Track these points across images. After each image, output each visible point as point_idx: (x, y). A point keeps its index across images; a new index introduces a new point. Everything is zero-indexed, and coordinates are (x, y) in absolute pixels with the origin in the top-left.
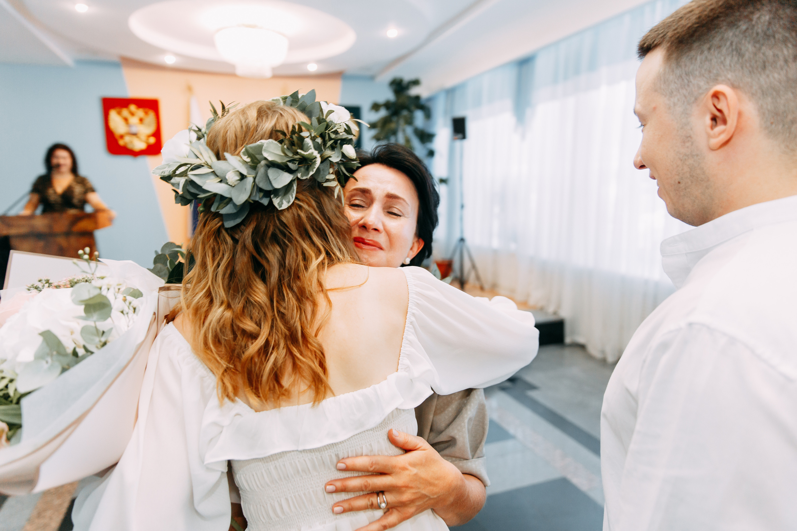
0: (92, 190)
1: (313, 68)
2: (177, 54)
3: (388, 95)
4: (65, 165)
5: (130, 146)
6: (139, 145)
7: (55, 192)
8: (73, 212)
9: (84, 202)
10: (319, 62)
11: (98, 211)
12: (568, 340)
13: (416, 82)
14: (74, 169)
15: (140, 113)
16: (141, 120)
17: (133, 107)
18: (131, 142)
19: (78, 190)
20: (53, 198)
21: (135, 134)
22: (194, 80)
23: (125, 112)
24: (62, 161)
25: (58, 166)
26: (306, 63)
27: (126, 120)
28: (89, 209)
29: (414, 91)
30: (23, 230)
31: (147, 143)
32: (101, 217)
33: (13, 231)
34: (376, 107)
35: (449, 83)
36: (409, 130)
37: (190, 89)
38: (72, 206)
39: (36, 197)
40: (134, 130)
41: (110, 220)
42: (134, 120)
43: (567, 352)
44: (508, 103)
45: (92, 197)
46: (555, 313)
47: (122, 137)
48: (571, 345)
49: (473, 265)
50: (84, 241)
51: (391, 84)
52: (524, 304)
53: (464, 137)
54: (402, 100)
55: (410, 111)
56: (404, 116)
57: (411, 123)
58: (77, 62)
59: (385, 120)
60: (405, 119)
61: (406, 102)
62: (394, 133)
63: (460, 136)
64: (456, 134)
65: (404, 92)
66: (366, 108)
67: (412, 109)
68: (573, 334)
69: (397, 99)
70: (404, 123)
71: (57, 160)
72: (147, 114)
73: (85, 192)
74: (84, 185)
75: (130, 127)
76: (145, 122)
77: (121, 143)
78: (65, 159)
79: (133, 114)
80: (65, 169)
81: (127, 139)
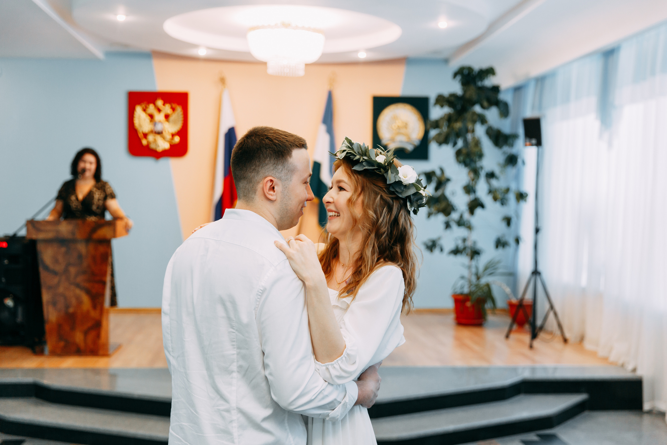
0: (113, 196)
1: (362, 56)
2: (208, 48)
3: (456, 87)
4: (90, 170)
5: (153, 146)
6: (163, 145)
7: (77, 199)
8: (92, 219)
9: (104, 208)
10: (369, 50)
11: (116, 218)
12: (647, 406)
13: (490, 71)
14: (97, 175)
15: (167, 109)
16: (167, 117)
17: (160, 103)
18: (155, 141)
19: (97, 195)
20: (74, 204)
21: (159, 133)
22: (226, 69)
23: (151, 109)
24: (88, 166)
25: (84, 170)
26: (357, 51)
27: (151, 116)
28: (108, 217)
29: (489, 82)
30: (50, 235)
31: (170, 142)
32: (120, 225)
33: (41, 236)
34: (441, 100)
37: (223, 81)
38: (92, 213)
39: (61, 203)
40: (159, 128)
41: (127, 229)
42: (159, 117)
43: (647, 420)
45: (112, 204)
46: (634, 370)
47: (145, 135)
48: (650, 412)
49: (552, 307)
50: (102, 249)
51: (455, 75)
52: (605, 359)
53: (539, 143)
54: (472, 93)
55: (483, 107)
56: (474, 113)
57: (483, 120)
58: (109, 54)
59: (449, 119)
60: (475, 117)
61: (475, 97)
62: (458, 135)
63: (534, 141)
64: (528, 140)
65: (475, 83)
66: (432, 101)
67: (485, 104)
68: (653, 398)
69: (465, 91)
70: (474, 122)
71: (82, 165)
72: (174, 109)
73: (105, 198)
74: (104, 191)
75: (155, 124)
76: (171, 118)
77: (144, 142)
78: (91, 163)
79: (159, 110)
80: (89, 174)
81: (151, 138)
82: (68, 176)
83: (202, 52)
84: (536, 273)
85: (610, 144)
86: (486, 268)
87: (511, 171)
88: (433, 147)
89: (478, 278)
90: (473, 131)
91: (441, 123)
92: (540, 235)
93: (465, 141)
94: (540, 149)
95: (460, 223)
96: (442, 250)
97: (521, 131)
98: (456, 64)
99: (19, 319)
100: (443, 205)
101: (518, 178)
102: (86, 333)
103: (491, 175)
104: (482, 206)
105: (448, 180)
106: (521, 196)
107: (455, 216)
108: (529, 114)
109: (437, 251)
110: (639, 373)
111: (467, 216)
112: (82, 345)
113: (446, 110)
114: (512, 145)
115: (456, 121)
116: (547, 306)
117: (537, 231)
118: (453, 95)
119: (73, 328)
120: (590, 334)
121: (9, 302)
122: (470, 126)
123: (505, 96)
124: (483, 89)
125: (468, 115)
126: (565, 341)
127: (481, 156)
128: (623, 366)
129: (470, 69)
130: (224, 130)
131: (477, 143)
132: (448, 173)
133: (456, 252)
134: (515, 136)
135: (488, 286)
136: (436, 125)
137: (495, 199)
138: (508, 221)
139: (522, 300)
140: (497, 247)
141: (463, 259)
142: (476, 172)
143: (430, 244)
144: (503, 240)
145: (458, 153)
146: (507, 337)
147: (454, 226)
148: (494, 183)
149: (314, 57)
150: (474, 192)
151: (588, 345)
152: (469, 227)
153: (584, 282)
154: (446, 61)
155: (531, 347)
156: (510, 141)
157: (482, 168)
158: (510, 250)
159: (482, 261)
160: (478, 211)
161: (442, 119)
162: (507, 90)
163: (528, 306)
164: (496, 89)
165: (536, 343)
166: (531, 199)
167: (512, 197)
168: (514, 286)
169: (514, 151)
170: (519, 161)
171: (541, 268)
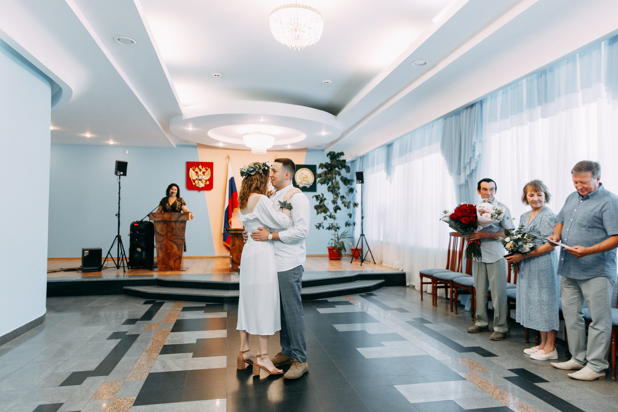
0: (185, 204)
1: (289, 147)
2: (224, 143)
3: (328, 160)
4: (175, 193)
5: (197, 185)
6: (201, 185)
7: (169, 205)
8: (176, 213)
9: (181, 209)
10: (291, 144)
11: (188, 212)
12: (408, 284)
13: (342, 154)
14: (178, 195)
15: (204, 170)
16: (204, 173)
19: (178, 204)
20: (168, 207)
22: (230, 153)
25: (172, 193)
26: (286, 145)
27: (197, 173)
29: (342, 158)
30: (159, 219)
33: (154, 221)
34: (321, 166)
35: (360, 154)
36: (338, 178)
37: (228, 157)
39: (161, 207)
40: (200, 177)
42: (200, 173)
43: (408, 289)
44: (383, 165)
45: (184, 207)
46: (402, 270)
47: (194, 181)
48: (409, 286)
49: (369, 249)
50: (182, 225)
51: (328, 155)
52: (391, 268)
53: (363, 182)
54: (335, 163)
55: (339, 168)
56: (336, 171)
57: (339, 174)
58: (177, 146)
59: (325, 173)
60: (336, 172)
61: (336, 164)
62: (329, 180)
63: (360, 181)
64: (358, 181)
65: (336, 159)
66: (318, 166)
67: (340, 167)
68: (410, 281)
69: (332, 162)
70: (336, 174)
71: (171, 191)
72: (207, 170)
73: (181, 205)
74: (181, 202)
75: (198, 176)
76: (205, 174)
77: (194, 184)
78: (175, 190)
79: (200, 170)
80: (174, 195)
81: (196, 182)
82: (165, 196)
83: (221, 145)
84: (362, 235)
85: (391, 182)
86: (342, 235)
87: (351, 195)
88: (319, 185)
89: (338, 240)
90: (335, 178)
91: (322, 175)
92: (363, 219)
93: (332, 183)
94: (363, 184)
95: (331, 217)
96: (323, 228)
97: (355, 178)
98: (327, 151)
99: (144, 256)
100: (324, 209)
101: (354, 198)
102: (175, 261)
103: (343, 197)
104: (340, 209)
105: (325, 199)
106: (355, 205)
107: (328, 213)
108: (358, 170)
109: (321, 228)
110: (404, 271)
111: (333, 214)
112: (173, 266)
113: (325, 170)
114: (351, 184)
115: (328, 174)
116: (368, 249)
117: (362, 218)
118: (327, 163)
119: (169, 259)
120: (385, 259)
121: (139, 250)
122: (334, 176)
123: (348, 164)
124: (339, 161)
125: (334, 172)
126: (375, 263)
127: (339, 188)
128: (398, 269)
129: (334, 152)
130: (229, 178)
131: (337, 183)
132: (325, 197)
133: (329, 228)
134: (352, 181)
135: (343, 242)
136: (320, 176)
137: (345, 206)
138: (350, 215)
139: (356, 248)
140: (346, 226)
141: (332, 231)
142: (337, 195)
143: (318, 225)
144: (348, 223)
145: (329, 188)
146: (351, 262)
147: (328, 218)
148: (344, 200)
149: (270, 146)
150: (337, 203)
151: (384, 264)
152: (334, 218)
153: (382, 239)
154: (323, 150)
155: (361, 265)
156: (350, 182)
157: (339, 193)
158: (351, 227)
159: (340, 232)
160: (338, 211)
161: (323, 173)
162: (349, 162)
163: (359, 249)
164: (344, 161)
165: (363, 264)
166: (360, 205)
167: (352, 205)
168: (353, 243)
169: (352, 187)
170: (355, 191)
171: (364, 233)
